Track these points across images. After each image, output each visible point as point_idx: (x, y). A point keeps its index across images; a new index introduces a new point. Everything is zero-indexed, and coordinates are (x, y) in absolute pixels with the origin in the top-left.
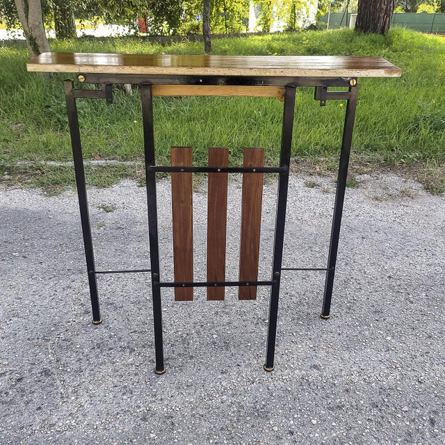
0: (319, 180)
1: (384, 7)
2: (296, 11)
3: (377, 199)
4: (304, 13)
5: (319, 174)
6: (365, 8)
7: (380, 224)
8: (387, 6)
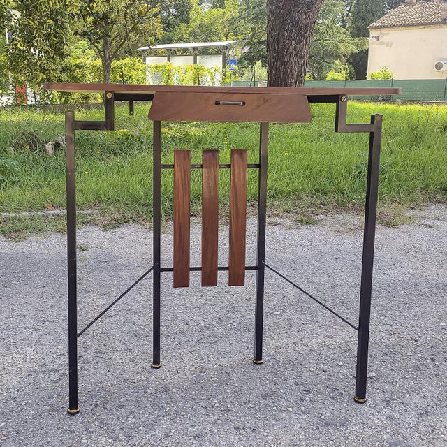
0: (279, 220)
1: (296, 73)
2: (200, 79)
3: (339, 232)
4: (209, 80)
5: (278, 216)
6: (276, 74)
7: (349, 249)
8: (298, 72)
